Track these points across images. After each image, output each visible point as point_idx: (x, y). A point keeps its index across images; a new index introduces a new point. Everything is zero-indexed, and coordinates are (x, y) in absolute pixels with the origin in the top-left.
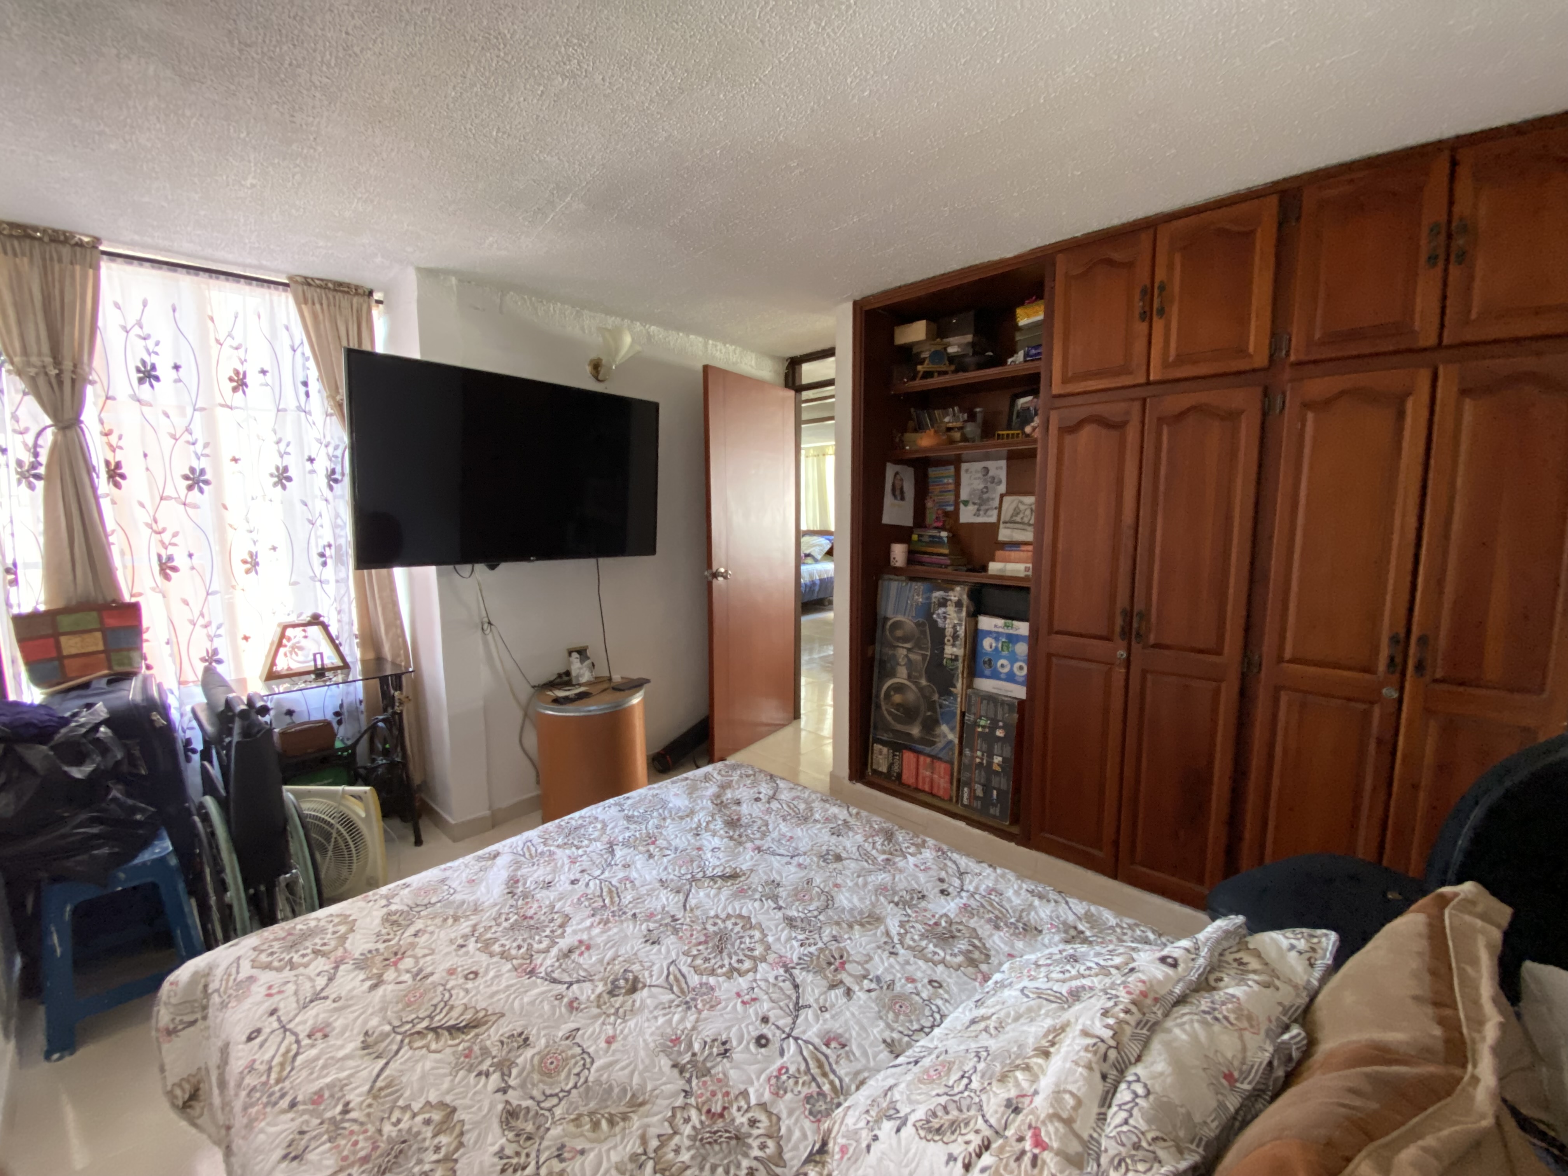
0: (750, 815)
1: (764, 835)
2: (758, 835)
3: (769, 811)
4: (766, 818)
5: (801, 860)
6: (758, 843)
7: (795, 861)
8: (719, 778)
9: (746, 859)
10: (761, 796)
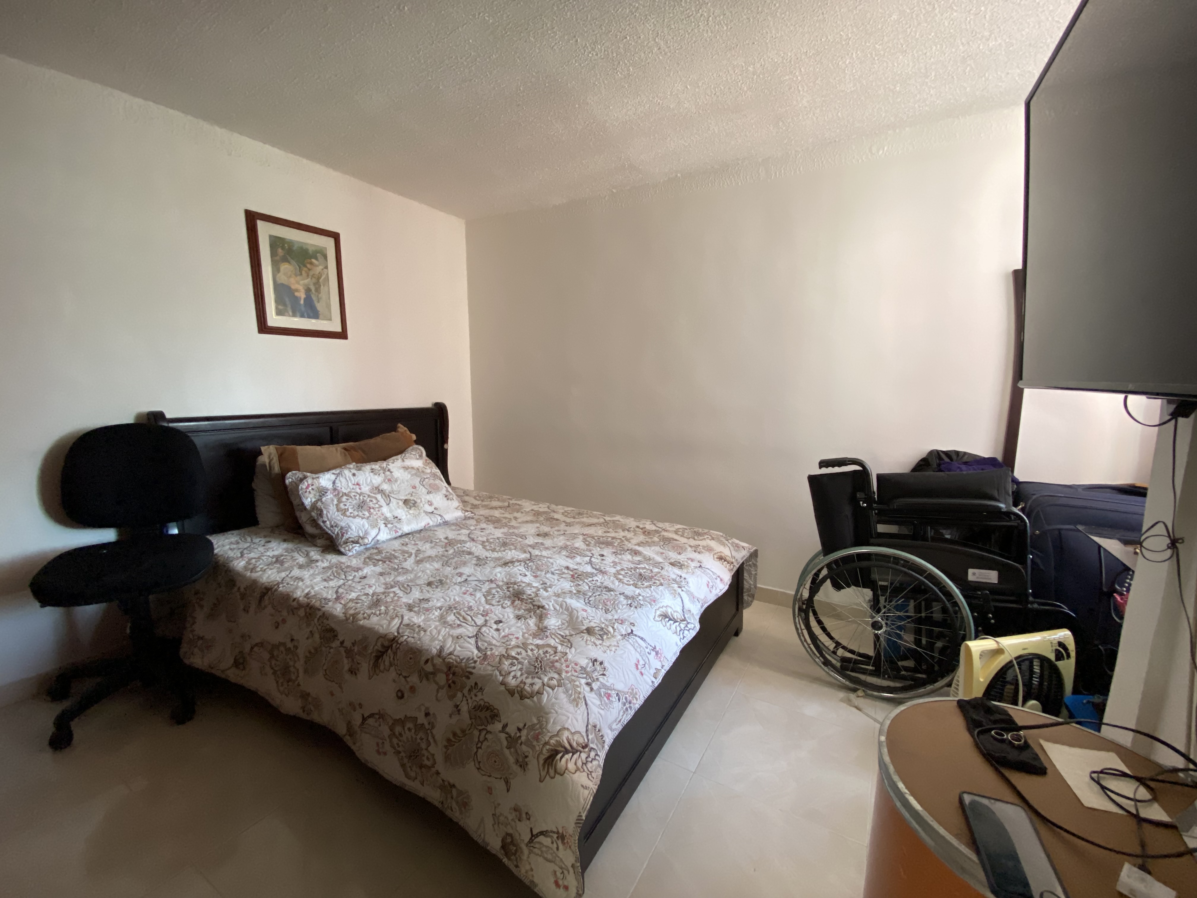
0: (503, 607)
1: (489, 592)
2: (494, 591)
3: (485, 614)
4: (487, 607)
5: (459, 579)
6: (494, 585)
7: (464, 577)
8: (552, 642)
9: (500, 574)
10: (495, 626)
